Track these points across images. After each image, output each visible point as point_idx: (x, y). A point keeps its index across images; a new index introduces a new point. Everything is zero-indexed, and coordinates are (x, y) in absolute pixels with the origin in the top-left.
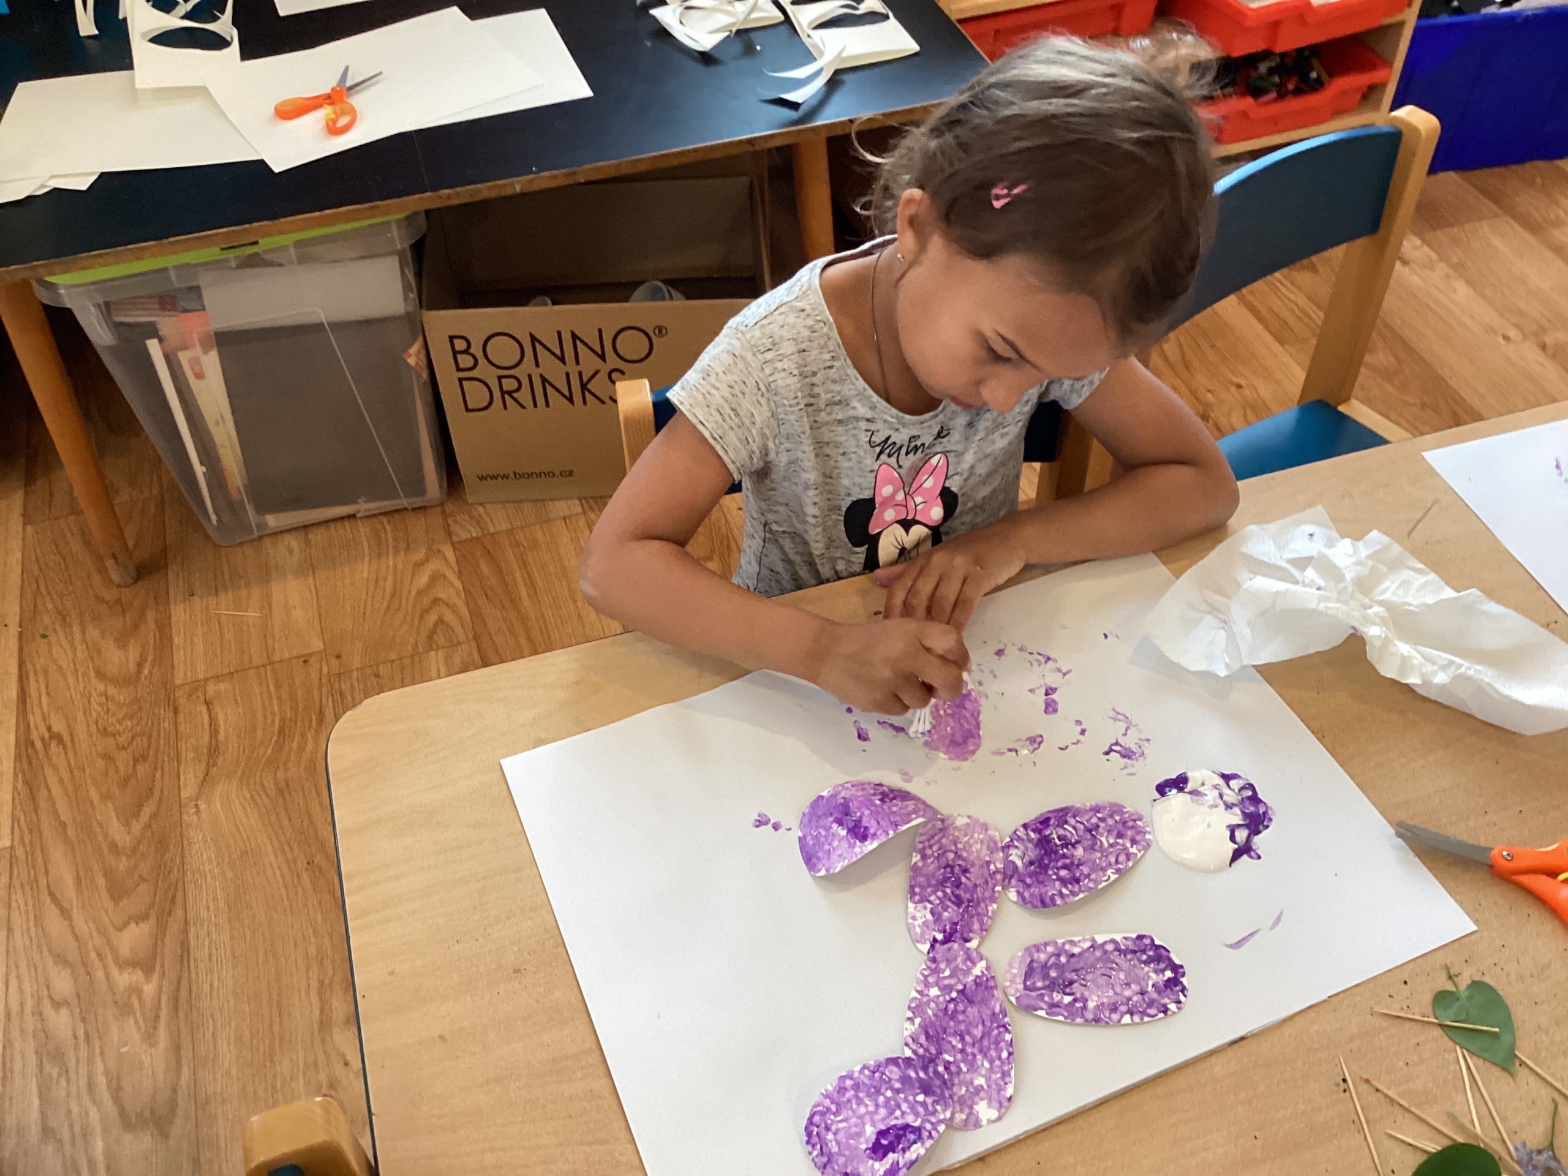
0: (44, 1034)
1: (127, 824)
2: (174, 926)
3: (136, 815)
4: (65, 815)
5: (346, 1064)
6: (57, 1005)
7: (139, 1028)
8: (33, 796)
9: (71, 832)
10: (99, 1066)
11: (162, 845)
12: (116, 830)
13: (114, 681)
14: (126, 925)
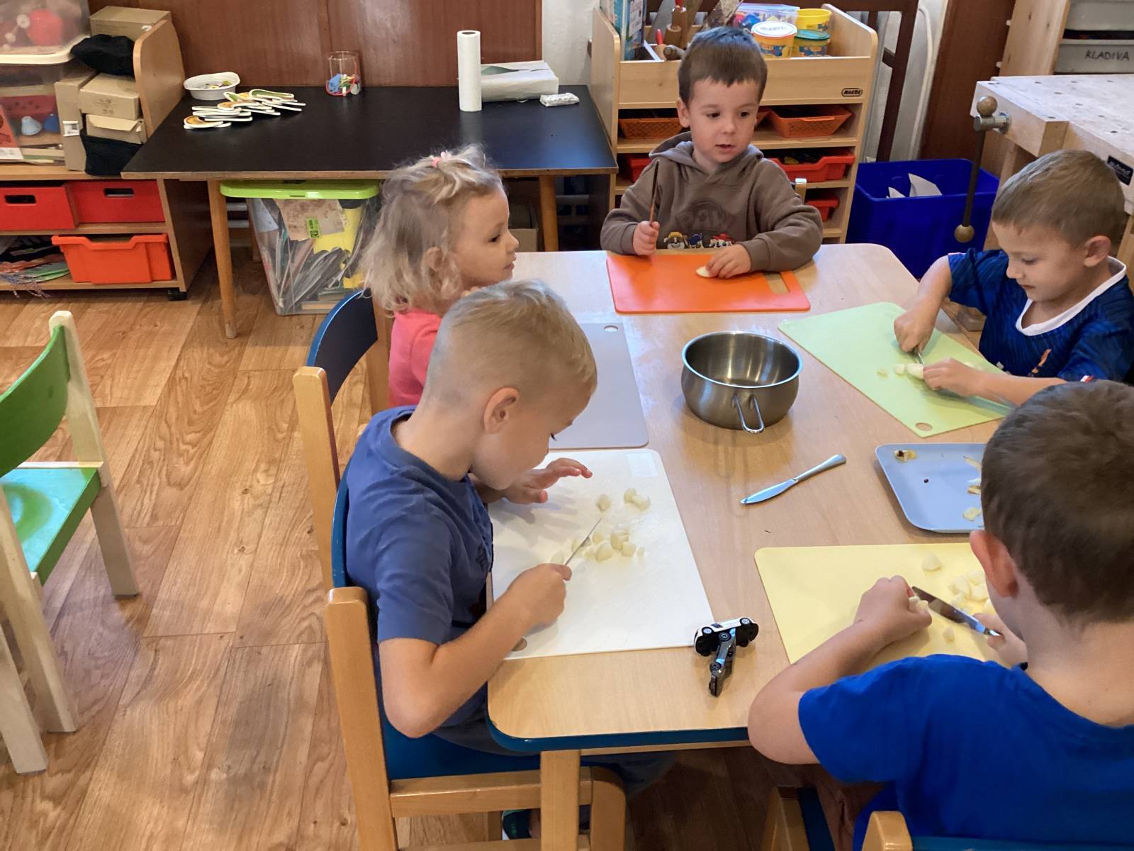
0: (148, 456)
1: (202, 405)
2: (209, 436)
3: (208, 404)
4: (180, 399)
5: (258, 482)
6: (155, 450)
7: (184, 460)
8: (169, 392)
9: (180, 405)
10: (165, 468)
11: (214, 414)
12: (198, 408)
13: (215, 366)
14: (191, 433)
